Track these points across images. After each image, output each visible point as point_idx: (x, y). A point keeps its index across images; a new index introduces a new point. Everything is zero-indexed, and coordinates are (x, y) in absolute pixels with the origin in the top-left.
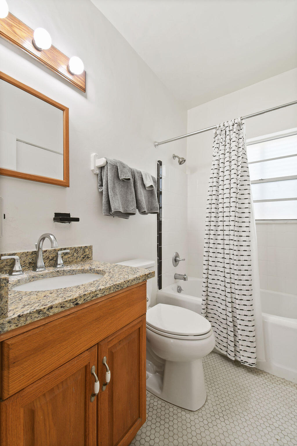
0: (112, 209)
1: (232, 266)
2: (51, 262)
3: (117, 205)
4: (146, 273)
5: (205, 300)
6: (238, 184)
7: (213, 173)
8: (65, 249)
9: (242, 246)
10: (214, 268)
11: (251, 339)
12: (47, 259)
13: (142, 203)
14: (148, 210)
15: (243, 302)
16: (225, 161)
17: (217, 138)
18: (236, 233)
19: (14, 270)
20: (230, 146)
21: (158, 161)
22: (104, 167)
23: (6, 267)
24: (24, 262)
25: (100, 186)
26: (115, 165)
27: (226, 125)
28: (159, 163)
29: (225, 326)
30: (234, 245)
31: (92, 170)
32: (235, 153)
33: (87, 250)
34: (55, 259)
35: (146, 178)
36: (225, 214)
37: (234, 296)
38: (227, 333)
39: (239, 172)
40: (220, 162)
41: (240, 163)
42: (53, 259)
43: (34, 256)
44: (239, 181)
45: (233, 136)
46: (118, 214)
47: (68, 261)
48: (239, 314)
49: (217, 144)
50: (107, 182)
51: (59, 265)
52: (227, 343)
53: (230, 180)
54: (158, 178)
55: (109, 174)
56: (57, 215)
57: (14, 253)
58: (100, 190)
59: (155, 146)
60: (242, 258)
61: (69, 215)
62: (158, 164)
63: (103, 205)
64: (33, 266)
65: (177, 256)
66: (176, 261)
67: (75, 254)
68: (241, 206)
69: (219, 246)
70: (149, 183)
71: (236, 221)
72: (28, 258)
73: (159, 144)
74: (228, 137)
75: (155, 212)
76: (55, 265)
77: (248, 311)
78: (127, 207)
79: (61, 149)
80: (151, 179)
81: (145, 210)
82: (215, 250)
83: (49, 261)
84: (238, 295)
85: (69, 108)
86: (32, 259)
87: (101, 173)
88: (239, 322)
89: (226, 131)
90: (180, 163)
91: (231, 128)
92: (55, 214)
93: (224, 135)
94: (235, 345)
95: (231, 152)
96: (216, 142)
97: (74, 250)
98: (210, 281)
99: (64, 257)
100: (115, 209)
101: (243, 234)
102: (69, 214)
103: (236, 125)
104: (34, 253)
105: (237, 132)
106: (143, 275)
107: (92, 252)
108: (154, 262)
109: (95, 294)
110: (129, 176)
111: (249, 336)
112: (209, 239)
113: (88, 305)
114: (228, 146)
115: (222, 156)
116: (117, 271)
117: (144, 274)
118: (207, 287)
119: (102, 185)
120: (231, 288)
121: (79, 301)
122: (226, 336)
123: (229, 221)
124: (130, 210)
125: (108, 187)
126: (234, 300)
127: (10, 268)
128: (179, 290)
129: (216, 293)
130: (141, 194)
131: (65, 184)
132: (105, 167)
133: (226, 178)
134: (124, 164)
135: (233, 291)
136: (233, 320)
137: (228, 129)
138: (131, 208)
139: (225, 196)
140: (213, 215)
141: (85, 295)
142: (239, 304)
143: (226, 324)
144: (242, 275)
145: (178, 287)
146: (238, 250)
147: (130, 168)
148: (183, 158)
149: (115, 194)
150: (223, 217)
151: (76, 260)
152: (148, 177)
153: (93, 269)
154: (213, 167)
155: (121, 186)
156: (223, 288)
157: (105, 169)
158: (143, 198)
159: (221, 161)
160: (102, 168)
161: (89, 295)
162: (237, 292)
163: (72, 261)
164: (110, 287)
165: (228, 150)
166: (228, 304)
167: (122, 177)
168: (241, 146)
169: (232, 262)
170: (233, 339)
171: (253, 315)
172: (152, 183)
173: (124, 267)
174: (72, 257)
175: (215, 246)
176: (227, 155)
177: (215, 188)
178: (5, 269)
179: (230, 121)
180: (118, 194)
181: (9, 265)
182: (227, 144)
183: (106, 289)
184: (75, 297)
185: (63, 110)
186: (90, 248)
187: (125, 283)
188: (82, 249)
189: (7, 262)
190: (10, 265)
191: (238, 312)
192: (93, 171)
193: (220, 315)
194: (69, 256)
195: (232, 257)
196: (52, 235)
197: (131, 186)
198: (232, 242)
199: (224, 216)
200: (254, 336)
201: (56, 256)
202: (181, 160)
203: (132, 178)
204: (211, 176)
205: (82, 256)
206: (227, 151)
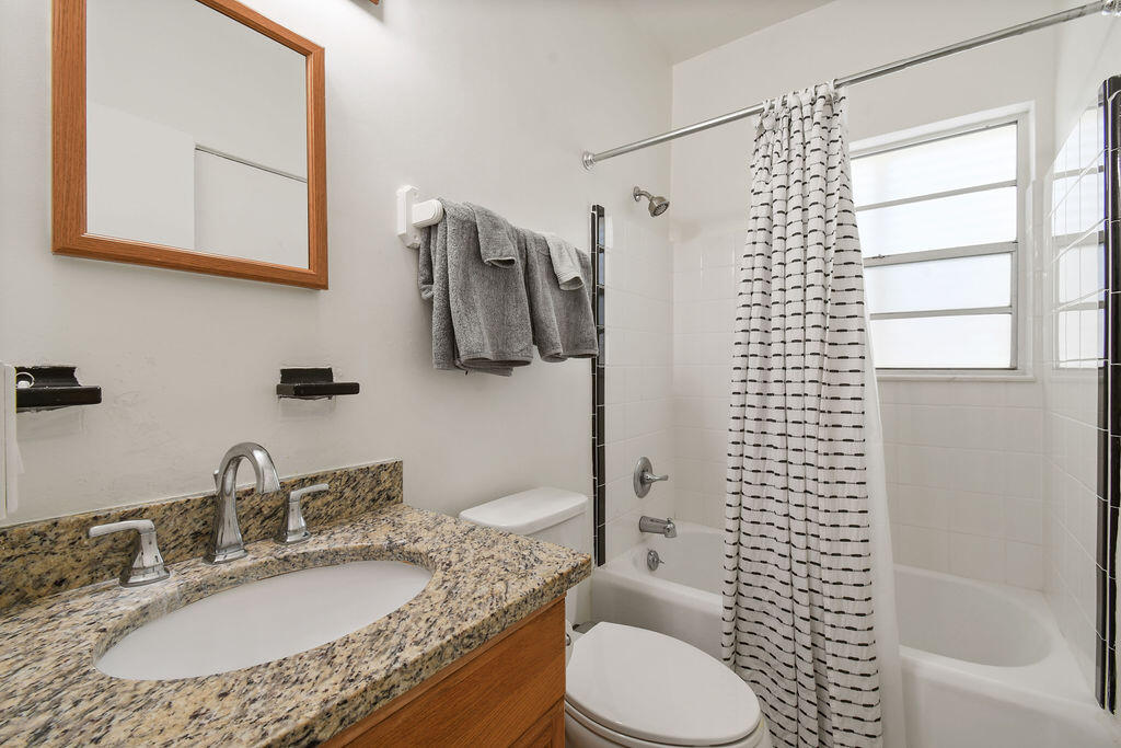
0: (461, 353)
1: (811, 514)
2: (269, 523)
3: (475, 338)
4: (564, 570)
5: (731, 608)
6: (826, 275)
7: (755, 243)
8: (314, 480)
9: (842, 454)
10: (756, 516)
11: (870, 728)
12: (254, 517)
13: (550, 331)
14: (566, 347)
15: (844, 620)
16: (790, 208)
17: (763, 141)
18: (823, 419)
19: (136, 564)
20: (804, 164)
21: (594, 207)
22: (436, 225)
23: (113, 555)
24: (175, 533)
25: (424, 283)
26: (468, 221)
27: (792, 101)
28: (595, 213)
29: (792, 686)
30: (816, 452)
31: (400, 236)
32: (819, 183)
33: (385, 476)
34: (280, 514)
35: (561, 256)
36: (791, 362)
37: (817, 599)
38: (797, 707)
39: (832, 239)
40: (775, 210)
41: (834, 212)
42: (274, 514)
43: (208, 510)
44: (831, 267)
45: (814, 133)
46: (478, 364)
47: (326, 514)
48: (834, 655)
49: (764, 157)
50: (446, 271)
51: (295, 532)
52: (797, 733)
53: (805, 263)
54: (593, 255)
55: (450, 249)
56: (288, 375)
57: (140, 509)
58: (426, 295)
59: (586, 163)
60: (841, 490)
61: (328, 373)
62: (593, 214)
63: (434, 340)
64: (206, 542)
65: (646, 467)
66: (643, 481)
67: (348, 492)
68: (839, 338)
69: (770, 453)
70: (568, 270)
71: (824, 384)
72: (189, 521)
73: (597, 158)
74: (798, 138)
75: (588, 352)
76: (280, 535)
77: (859, 645)
78: (505, 343)
79: (300, 165)
80: (576, 258)
81: (558, 351)
82: (760, 465)
83: (263, 521)
84: (832, 597)
85: (323, 49)
86: (202, 522)
87: (428, 243)
88: (833, 676)
89: (790, 120)
90: (655, 212)
91: (807, 111)
92: (283, 371)
93: (785, 131)
94: (820, 741)
95: (807, 180)
96: (762, 152)
97: (344, 479)
98: (745, 552)
99: (310, 505)
100: (469, 353)
101: (845, 420)
102: (330, 370)
103: (820, 102)
104: (209, 502)
105: (825, 123)
106: (554, 580)
107: (401, 479)
108: (584, 500)
109: (385, 687)
110: (511, 252)
111: (863, 720)
112: (742, 431)
113: (359, 731)
114: (797, 163)
115: (778, 194)
116: (470, 559)
117: (556, 575)
118: (738, 568)
119: (430, 281)
120: (808, 575)
121: (320, 731)
122: (793, 713)
123: (803, 382)
124: (515, 350)
125: (447, 288)
126: (818, 613)
127: (124, 559)
128: (653, 562)
129: (763, 587)
130: (546, 303)
131: (313, 280)
132: (440, 227)
133: (791, 256)
134: (496, 219)
135: (816, 585)
136: (815, 671)
137: (796, 114)
138: (518, 347)
139: (790, 309)
140: (754, 362)
141: (345, 702)
142: (833, 626)
143: (795, 680)
144: (841, 540)
145: (650, 553)
146: (830, 468)
147: (513, 229)
148: (661, 199)
149: (469, 307)
150: (784, 368)
151: (350, 510)
152: (566, 254)
153: (398, 547)
154: (752, 225)
155: (486, 283)
156: (786, 577)
157: (439, 232)
158: (554, 316)
159: (777, 206)
160: (429, 230)
161: (360, 699)
162: (827, 589)
163: (339, 513)
164: (442, 646)
165: (797, 175)
166: (800, 624)
167: (490, 256)
168: (836, 164)
169: (811, 500)
170: (814, 726)
171: (875, 658)
172: (576, 272)
173: (494, 536)
174: (336, 503)
175: (761, 452)
176: (795, 189)
177: (758, 286)
178: (107, 562)
179: (802, 92)
180: (478, 305)
181: (121, 550)
182: (793, 157)
183: (426, 658)
184: (302, 721)
185: (306, 53)
186: (396, 468)
187: (493, 619)
188: (370, 475)
189: (115, 540)
190: (125, 549)
191: (830, 647)
192: (402, 237)
193: (776, 652)
194: (330, 498)
195: (811, 486)
196: (261, 448)
197: (516, 280)
198: (810, 444)
199: (788, 366)
200: (879, 720)
201: (283, 505)
202: (656, 204)
203: (521, 256)
204: (748, 250)
205: (370, 496)
206: (793, 178)
